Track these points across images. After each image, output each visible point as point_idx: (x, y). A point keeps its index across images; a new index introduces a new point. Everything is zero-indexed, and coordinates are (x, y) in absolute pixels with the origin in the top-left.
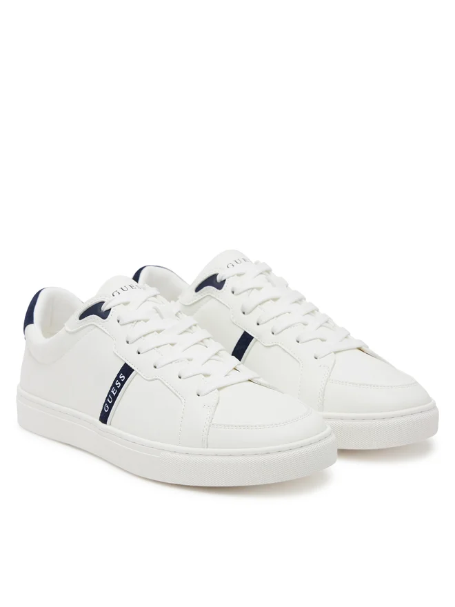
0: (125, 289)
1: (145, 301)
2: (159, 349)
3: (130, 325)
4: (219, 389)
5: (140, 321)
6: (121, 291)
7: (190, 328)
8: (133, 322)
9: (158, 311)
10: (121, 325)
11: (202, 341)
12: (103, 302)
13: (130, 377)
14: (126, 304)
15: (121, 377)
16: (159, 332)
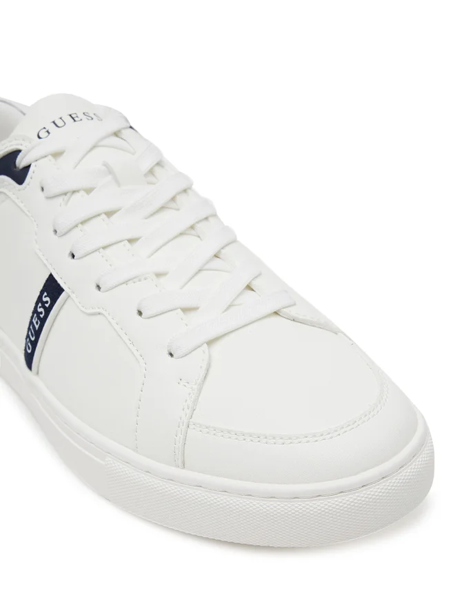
0: (60, 123)
1: (95, 147)
2: (108, 251)
3: (60, 200)
4: (210, 343)
5: (78, 191)
6: (52, 128)
7: (173, 199)
8: (65, 194)
9: (110, 171)
10: (48, 198)
11: (192, 227)
12: (19, 151)
13: (58, 300)
14: (57, 155)
15: (44, 299)
16: (109, 214)
